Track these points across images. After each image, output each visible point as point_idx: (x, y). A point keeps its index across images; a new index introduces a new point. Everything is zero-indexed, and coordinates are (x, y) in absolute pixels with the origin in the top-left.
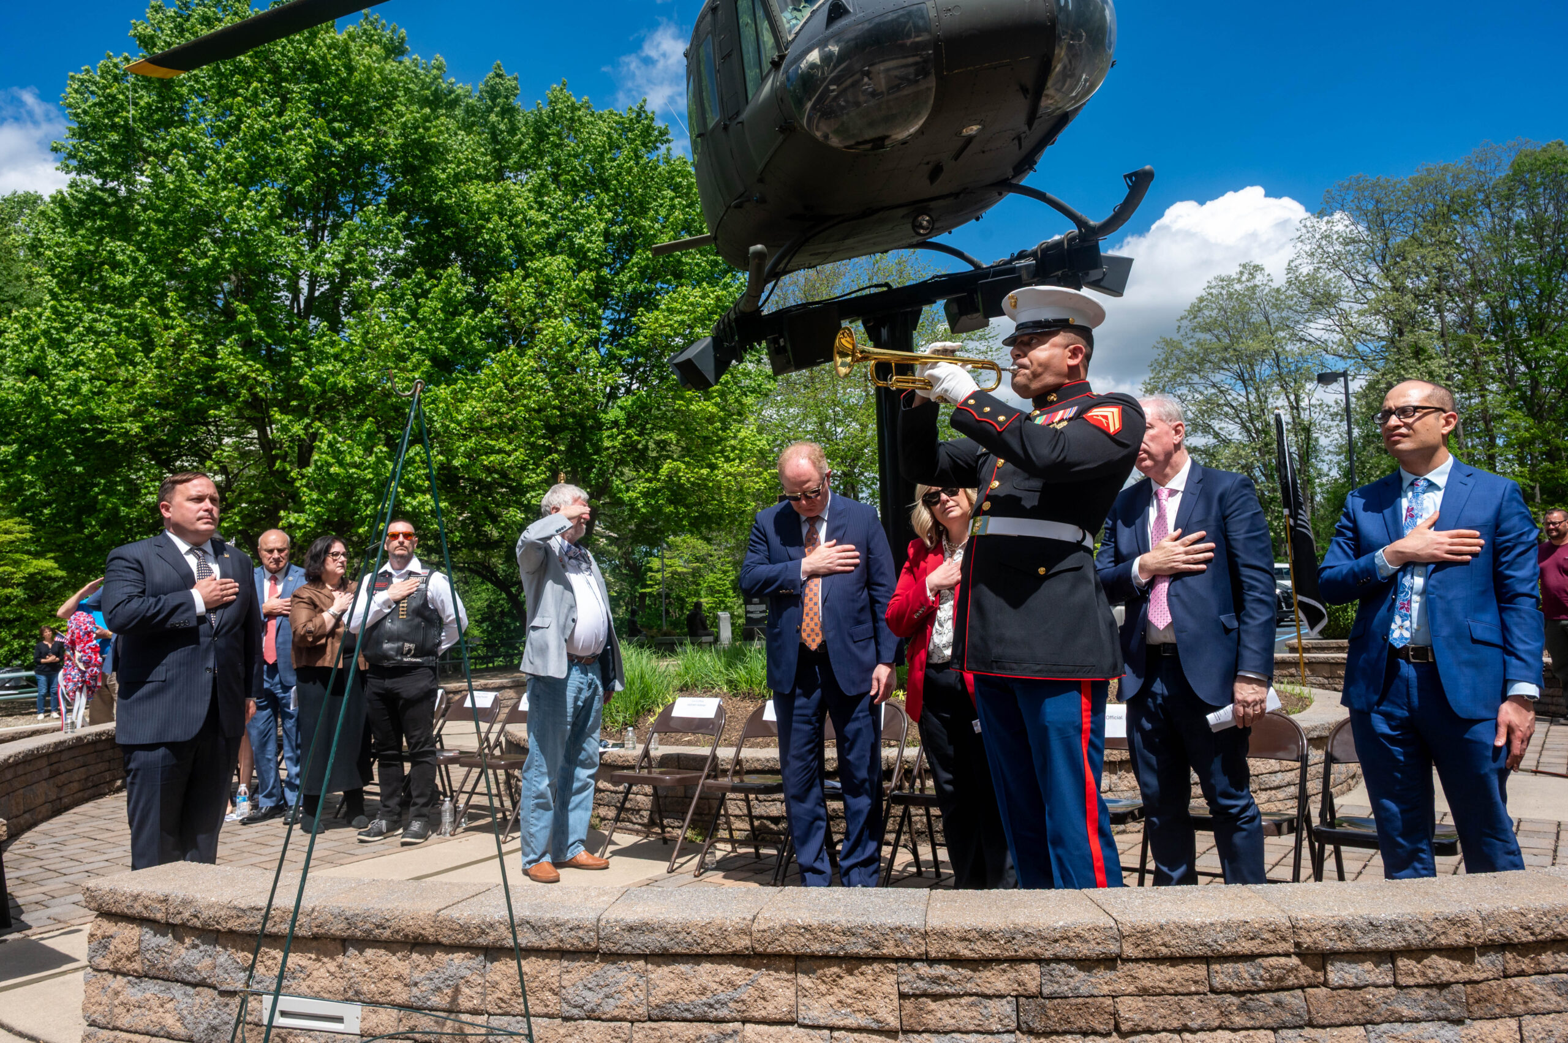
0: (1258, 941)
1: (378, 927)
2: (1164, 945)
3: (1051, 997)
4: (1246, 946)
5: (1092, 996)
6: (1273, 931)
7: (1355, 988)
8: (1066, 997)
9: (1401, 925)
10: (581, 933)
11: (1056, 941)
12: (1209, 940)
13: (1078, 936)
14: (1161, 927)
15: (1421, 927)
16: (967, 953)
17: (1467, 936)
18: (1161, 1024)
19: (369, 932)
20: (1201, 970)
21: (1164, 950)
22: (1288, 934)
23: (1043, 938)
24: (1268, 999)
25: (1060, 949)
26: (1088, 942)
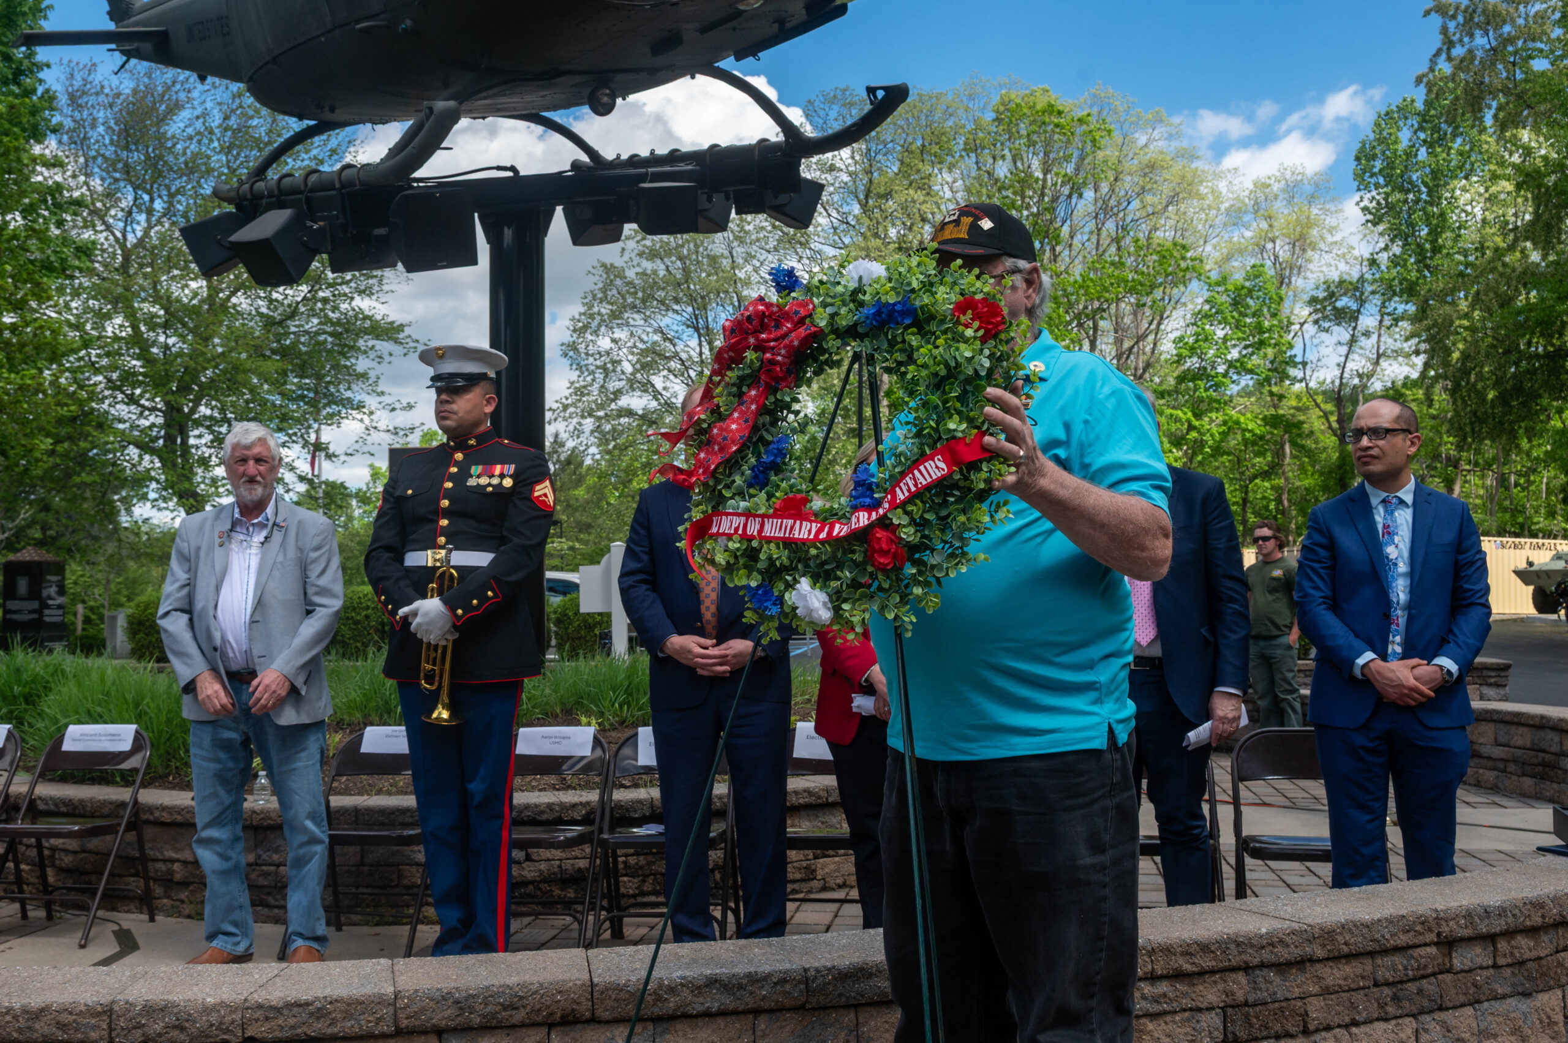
0: (1412, 933)
1: (505, 1009)
2: (1346, 944)
3: (1254, 1005)
4: (1403, 939)
5: (1287, 1000)
6: (1423, 923)
7: (1470, 971)
8: (1266, 1003)
9: (1504, 910)
10: (788, 987)
11: (1263, 947)
12: (1378, 936)
13: (1281, 941)
14: (1343, 926)
15: (1516, 912)
16: (1187, 967)
17: (1543, 917)
18: (1337, 1020)
19: (494, 1015)
20: (1367, 965)
21: (1345, 949)
22: (1433, 924)
23: (1252, 946)
24: (1412, 987)
25: (1267, 956)
26: (1288, 946)
